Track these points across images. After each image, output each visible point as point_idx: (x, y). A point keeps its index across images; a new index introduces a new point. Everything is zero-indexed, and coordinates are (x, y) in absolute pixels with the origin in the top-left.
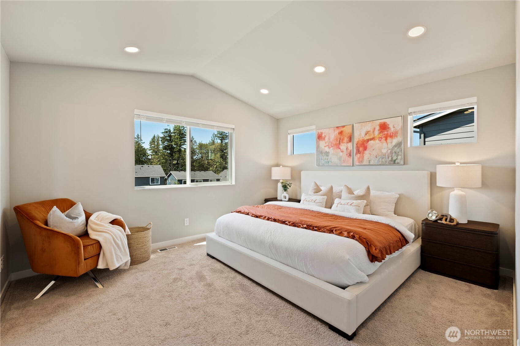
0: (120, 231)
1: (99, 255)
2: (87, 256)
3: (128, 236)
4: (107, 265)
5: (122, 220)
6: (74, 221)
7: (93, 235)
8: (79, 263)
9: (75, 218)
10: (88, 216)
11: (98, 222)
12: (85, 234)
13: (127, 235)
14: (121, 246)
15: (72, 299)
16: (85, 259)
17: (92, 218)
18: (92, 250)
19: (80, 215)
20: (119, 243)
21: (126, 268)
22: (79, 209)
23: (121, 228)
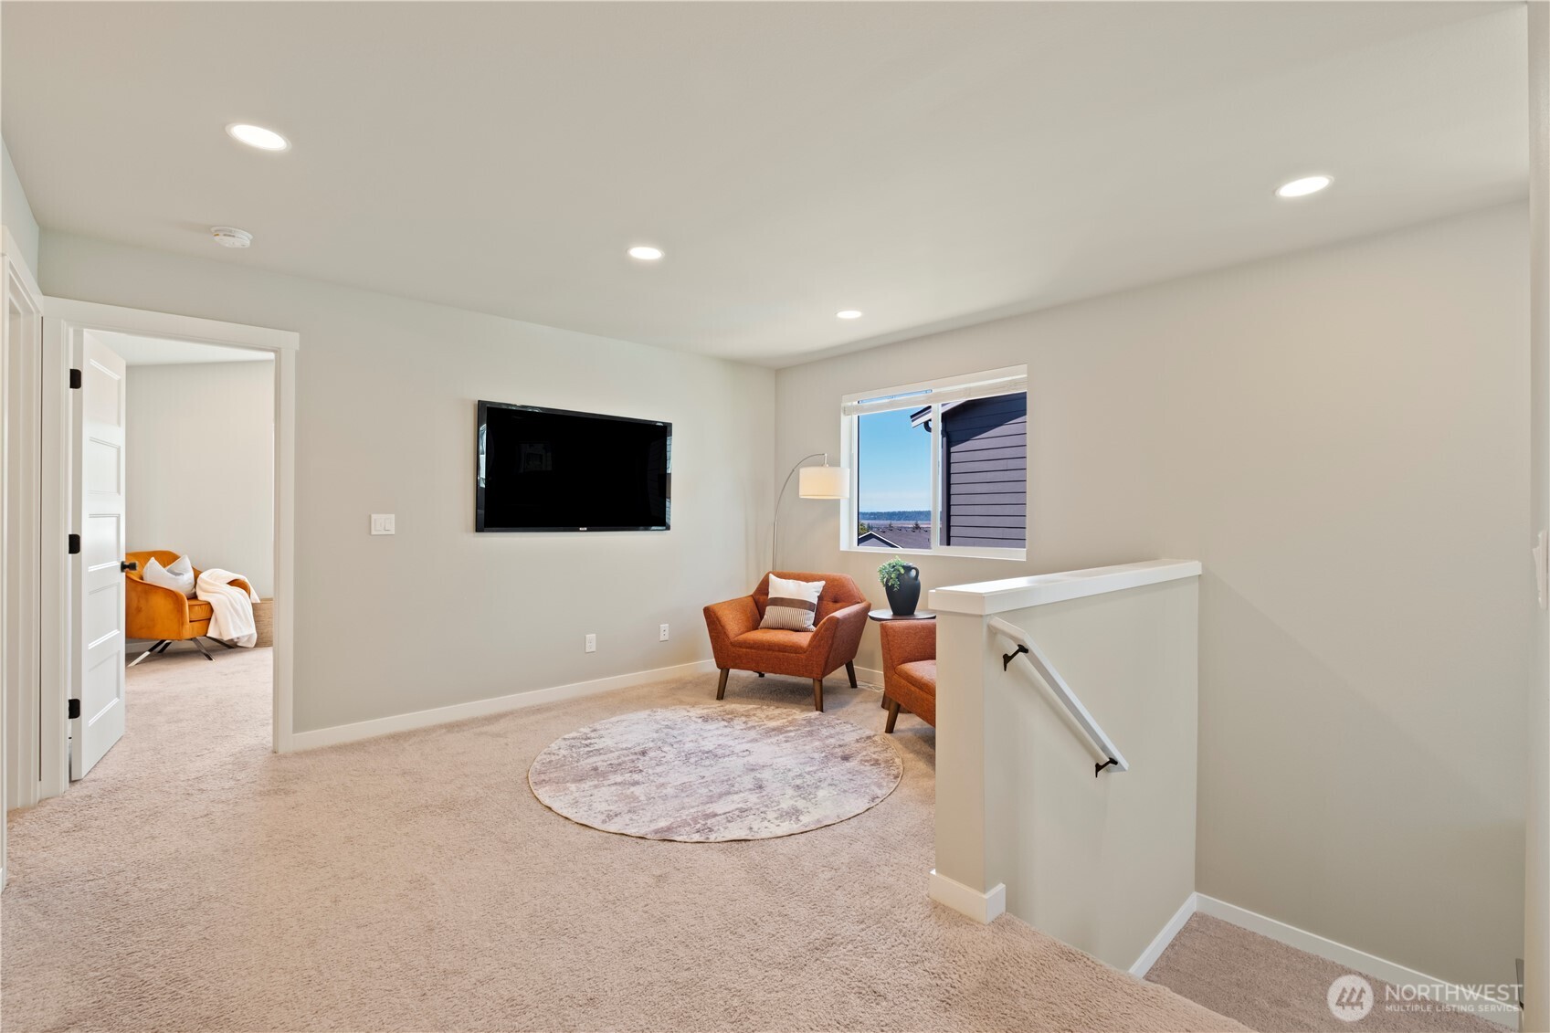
0: (242, 595)
1: (210, 619)
2: (194, 618)
3: (254, 606)
4: (221, 634)
5: (247, 581)
6: (178, 577)
7: (202, 596)
8: (183, 624)
9: (179, 574)
10: (197, 574)
11: (212, 581)
12: (194, 597)
13: (253, 604)
14: (241, 613)
15: (169, 667)
16: (191, 622)
17: (201, 576)
18: (200, 613)
19: (187, 571)
20: (239, 608)
21: (249, 646)
22: (185, 564)
23: (244, 591)
